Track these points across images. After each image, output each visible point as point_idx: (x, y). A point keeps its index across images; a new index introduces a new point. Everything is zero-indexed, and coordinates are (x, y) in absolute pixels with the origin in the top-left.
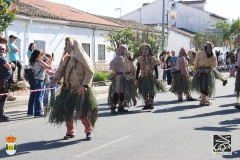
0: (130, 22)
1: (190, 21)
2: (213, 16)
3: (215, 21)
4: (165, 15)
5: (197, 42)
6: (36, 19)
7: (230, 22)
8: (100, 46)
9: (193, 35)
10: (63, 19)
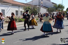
0: (30, 4)
1: (47, 4)
2: (53, 3)
3: (53, 5)
4: (39, 3)
5: (48, 10)
6: (2, 3)
7: (58, 5)
8: (21, 11)
9: (47, 9)
10: (10, 3)
